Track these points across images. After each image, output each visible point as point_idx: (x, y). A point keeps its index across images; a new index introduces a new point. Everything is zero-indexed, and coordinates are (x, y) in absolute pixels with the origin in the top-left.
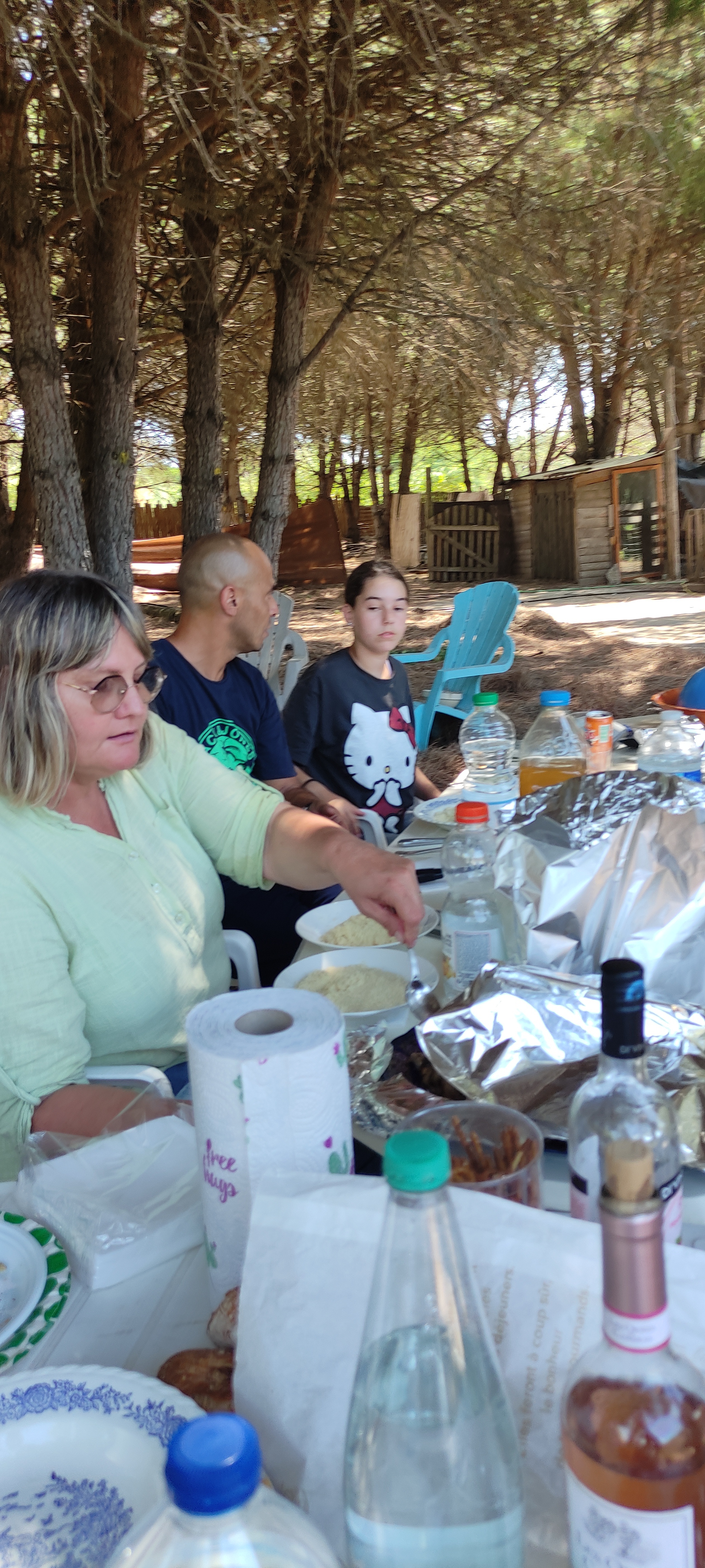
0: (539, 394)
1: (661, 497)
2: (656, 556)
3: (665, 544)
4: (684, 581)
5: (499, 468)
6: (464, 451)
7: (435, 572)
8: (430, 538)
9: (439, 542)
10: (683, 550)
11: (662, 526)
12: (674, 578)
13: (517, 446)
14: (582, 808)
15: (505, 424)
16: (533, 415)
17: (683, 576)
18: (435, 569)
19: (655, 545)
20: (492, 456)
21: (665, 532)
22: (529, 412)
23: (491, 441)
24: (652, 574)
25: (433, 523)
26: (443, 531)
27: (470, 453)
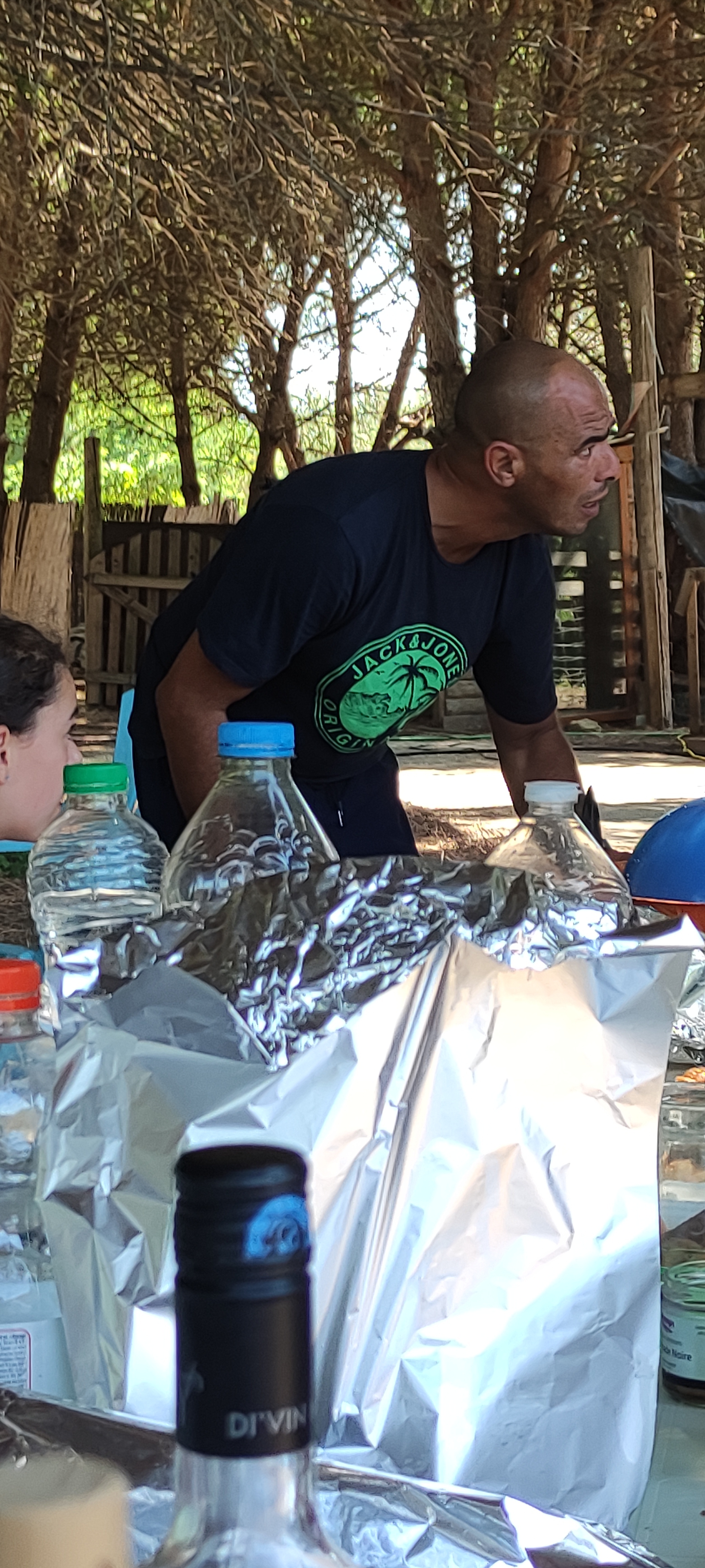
0: (359, 301)
1: (629, 538)
2: (621, 673)
3: (640, 646)
4: (682, 731)
5: (265, 460)
6: (182, 416)
7: (103, 686)
8: (94, 603)
9: (115, 612)
10: (679, 664)
11: (632, 604)
12: (661, 724)
13: (308, 414)
14: (276, 952)
15: (283, 360)
16: (345, 345)
17: (679, 721)
18: (103, 677)
19: (618, 646)
20: (248, 431)
21: (639, 619)
22: (332, 340)
23: (247, 399)
24: (613, 712)
25: (102, 569)
26: (125, 589)
27: (200, 421)
